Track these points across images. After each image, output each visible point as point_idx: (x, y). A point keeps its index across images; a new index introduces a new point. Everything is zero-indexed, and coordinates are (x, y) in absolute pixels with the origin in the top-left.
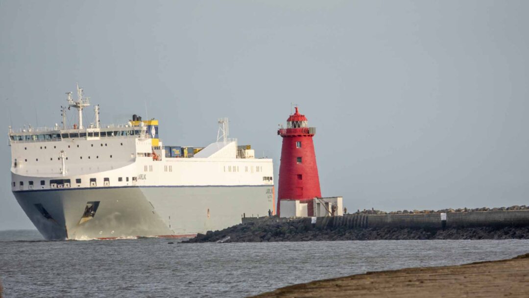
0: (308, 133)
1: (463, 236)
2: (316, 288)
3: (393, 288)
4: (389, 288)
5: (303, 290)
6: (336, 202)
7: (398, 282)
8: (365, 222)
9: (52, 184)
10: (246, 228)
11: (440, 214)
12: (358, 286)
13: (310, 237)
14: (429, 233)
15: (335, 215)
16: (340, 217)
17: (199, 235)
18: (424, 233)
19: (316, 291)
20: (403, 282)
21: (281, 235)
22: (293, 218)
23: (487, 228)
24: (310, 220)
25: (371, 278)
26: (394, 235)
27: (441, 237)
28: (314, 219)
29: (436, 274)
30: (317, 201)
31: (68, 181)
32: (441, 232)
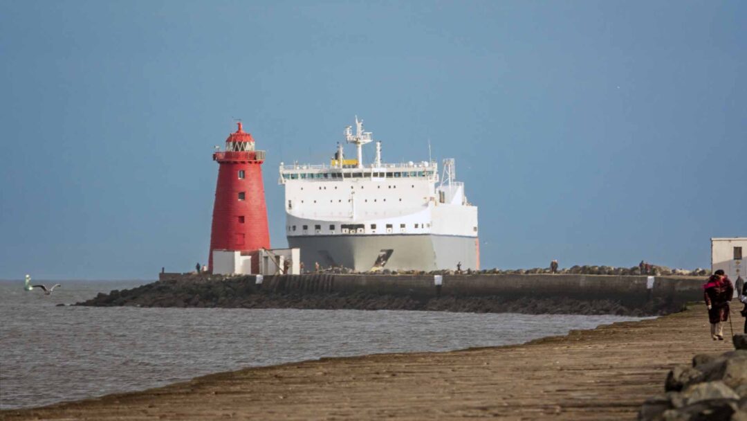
0: (255, 159)
1: (464, 307)
2: (247, 379)
3: (353, 383)
4: (348, 382)
5: (229, 382)
6: (290, 255)
7: (361, 374)
8: (330, 284)
9: (344, 230)
10: (164, 287)
11: (433, 277)
12: (305, 377)
13: (253, 303)
14: (417, 302)
15: (289, 273)
16: (295, 277)
17: (100, 295)
18: (411, 301)
19: (247, 384)
20: (367, 374)
21: (214, 299)
22: (230, 276)
23: (498, 297)
24: (255, 278)
25: (323, 366)
26: (369, 304)
27: (434, 308)
28: (259, 278)
29: (414, 364)
30: (263, 253)
31: (362, 226)
32: (435, 301)
